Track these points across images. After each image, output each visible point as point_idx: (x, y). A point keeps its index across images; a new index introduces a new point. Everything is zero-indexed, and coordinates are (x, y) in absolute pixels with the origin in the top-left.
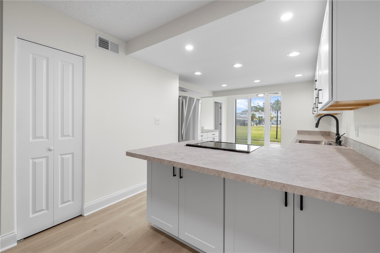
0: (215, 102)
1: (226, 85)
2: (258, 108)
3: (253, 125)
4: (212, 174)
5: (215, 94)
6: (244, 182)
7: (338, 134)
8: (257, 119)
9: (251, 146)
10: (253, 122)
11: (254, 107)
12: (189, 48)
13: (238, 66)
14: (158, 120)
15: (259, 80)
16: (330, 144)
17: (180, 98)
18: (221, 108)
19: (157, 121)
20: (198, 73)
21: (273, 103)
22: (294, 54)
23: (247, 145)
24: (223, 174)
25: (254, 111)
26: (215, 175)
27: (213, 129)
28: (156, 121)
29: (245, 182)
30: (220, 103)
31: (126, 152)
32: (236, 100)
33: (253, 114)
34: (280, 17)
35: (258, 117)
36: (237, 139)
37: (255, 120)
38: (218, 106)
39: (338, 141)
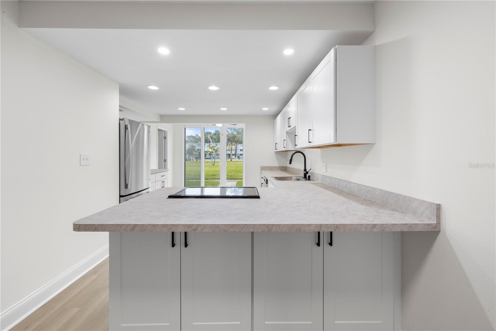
0: (158, 129)
1: (184, 109)
2: (197, 139)
3: (193, 160)
4: (260, 231)
5: (164, 118)
6: (299, 231)
7: (305, 170)
8: (196, 152)
9: (205, 188)
10: (192, 156)
11: (192, 136)
12: (164, 51)
13: (213, 88)
14: (87, 159)
15: (227, 108)
16: (298, 180)
17: (120, 122)
18: (165, 138)
19: (84, 159)
20: (153, 88)
21: (214, 133)
22: (274, 88)
23: (200, 188)
24: (274, 227)
25: (192, 142)
26: (264, 230)
27: (156, 168)
28: (82, 160)
29: (301, 230)
30: (165, 131)
31: (73, 224)
32: (185, 128)
33: (192, 146)
34: (283, 50)
35: (198, 149)
36: (187, 179)
37: (194, 153)
38: (162, 136)
39: (307, 176)
